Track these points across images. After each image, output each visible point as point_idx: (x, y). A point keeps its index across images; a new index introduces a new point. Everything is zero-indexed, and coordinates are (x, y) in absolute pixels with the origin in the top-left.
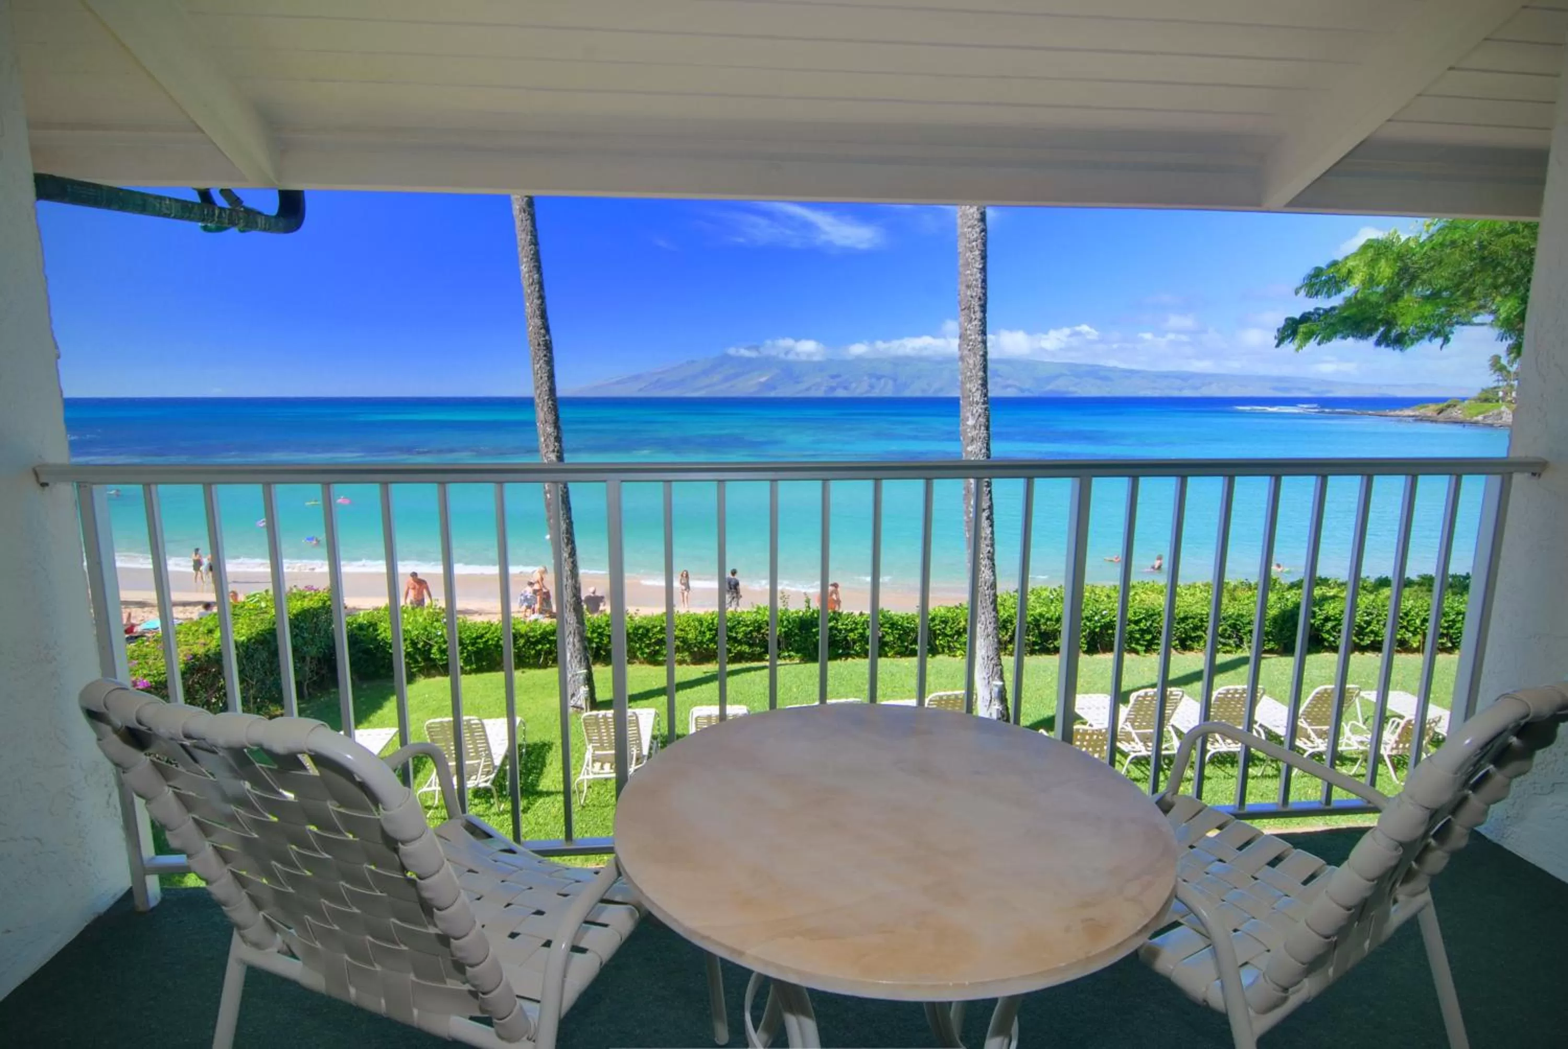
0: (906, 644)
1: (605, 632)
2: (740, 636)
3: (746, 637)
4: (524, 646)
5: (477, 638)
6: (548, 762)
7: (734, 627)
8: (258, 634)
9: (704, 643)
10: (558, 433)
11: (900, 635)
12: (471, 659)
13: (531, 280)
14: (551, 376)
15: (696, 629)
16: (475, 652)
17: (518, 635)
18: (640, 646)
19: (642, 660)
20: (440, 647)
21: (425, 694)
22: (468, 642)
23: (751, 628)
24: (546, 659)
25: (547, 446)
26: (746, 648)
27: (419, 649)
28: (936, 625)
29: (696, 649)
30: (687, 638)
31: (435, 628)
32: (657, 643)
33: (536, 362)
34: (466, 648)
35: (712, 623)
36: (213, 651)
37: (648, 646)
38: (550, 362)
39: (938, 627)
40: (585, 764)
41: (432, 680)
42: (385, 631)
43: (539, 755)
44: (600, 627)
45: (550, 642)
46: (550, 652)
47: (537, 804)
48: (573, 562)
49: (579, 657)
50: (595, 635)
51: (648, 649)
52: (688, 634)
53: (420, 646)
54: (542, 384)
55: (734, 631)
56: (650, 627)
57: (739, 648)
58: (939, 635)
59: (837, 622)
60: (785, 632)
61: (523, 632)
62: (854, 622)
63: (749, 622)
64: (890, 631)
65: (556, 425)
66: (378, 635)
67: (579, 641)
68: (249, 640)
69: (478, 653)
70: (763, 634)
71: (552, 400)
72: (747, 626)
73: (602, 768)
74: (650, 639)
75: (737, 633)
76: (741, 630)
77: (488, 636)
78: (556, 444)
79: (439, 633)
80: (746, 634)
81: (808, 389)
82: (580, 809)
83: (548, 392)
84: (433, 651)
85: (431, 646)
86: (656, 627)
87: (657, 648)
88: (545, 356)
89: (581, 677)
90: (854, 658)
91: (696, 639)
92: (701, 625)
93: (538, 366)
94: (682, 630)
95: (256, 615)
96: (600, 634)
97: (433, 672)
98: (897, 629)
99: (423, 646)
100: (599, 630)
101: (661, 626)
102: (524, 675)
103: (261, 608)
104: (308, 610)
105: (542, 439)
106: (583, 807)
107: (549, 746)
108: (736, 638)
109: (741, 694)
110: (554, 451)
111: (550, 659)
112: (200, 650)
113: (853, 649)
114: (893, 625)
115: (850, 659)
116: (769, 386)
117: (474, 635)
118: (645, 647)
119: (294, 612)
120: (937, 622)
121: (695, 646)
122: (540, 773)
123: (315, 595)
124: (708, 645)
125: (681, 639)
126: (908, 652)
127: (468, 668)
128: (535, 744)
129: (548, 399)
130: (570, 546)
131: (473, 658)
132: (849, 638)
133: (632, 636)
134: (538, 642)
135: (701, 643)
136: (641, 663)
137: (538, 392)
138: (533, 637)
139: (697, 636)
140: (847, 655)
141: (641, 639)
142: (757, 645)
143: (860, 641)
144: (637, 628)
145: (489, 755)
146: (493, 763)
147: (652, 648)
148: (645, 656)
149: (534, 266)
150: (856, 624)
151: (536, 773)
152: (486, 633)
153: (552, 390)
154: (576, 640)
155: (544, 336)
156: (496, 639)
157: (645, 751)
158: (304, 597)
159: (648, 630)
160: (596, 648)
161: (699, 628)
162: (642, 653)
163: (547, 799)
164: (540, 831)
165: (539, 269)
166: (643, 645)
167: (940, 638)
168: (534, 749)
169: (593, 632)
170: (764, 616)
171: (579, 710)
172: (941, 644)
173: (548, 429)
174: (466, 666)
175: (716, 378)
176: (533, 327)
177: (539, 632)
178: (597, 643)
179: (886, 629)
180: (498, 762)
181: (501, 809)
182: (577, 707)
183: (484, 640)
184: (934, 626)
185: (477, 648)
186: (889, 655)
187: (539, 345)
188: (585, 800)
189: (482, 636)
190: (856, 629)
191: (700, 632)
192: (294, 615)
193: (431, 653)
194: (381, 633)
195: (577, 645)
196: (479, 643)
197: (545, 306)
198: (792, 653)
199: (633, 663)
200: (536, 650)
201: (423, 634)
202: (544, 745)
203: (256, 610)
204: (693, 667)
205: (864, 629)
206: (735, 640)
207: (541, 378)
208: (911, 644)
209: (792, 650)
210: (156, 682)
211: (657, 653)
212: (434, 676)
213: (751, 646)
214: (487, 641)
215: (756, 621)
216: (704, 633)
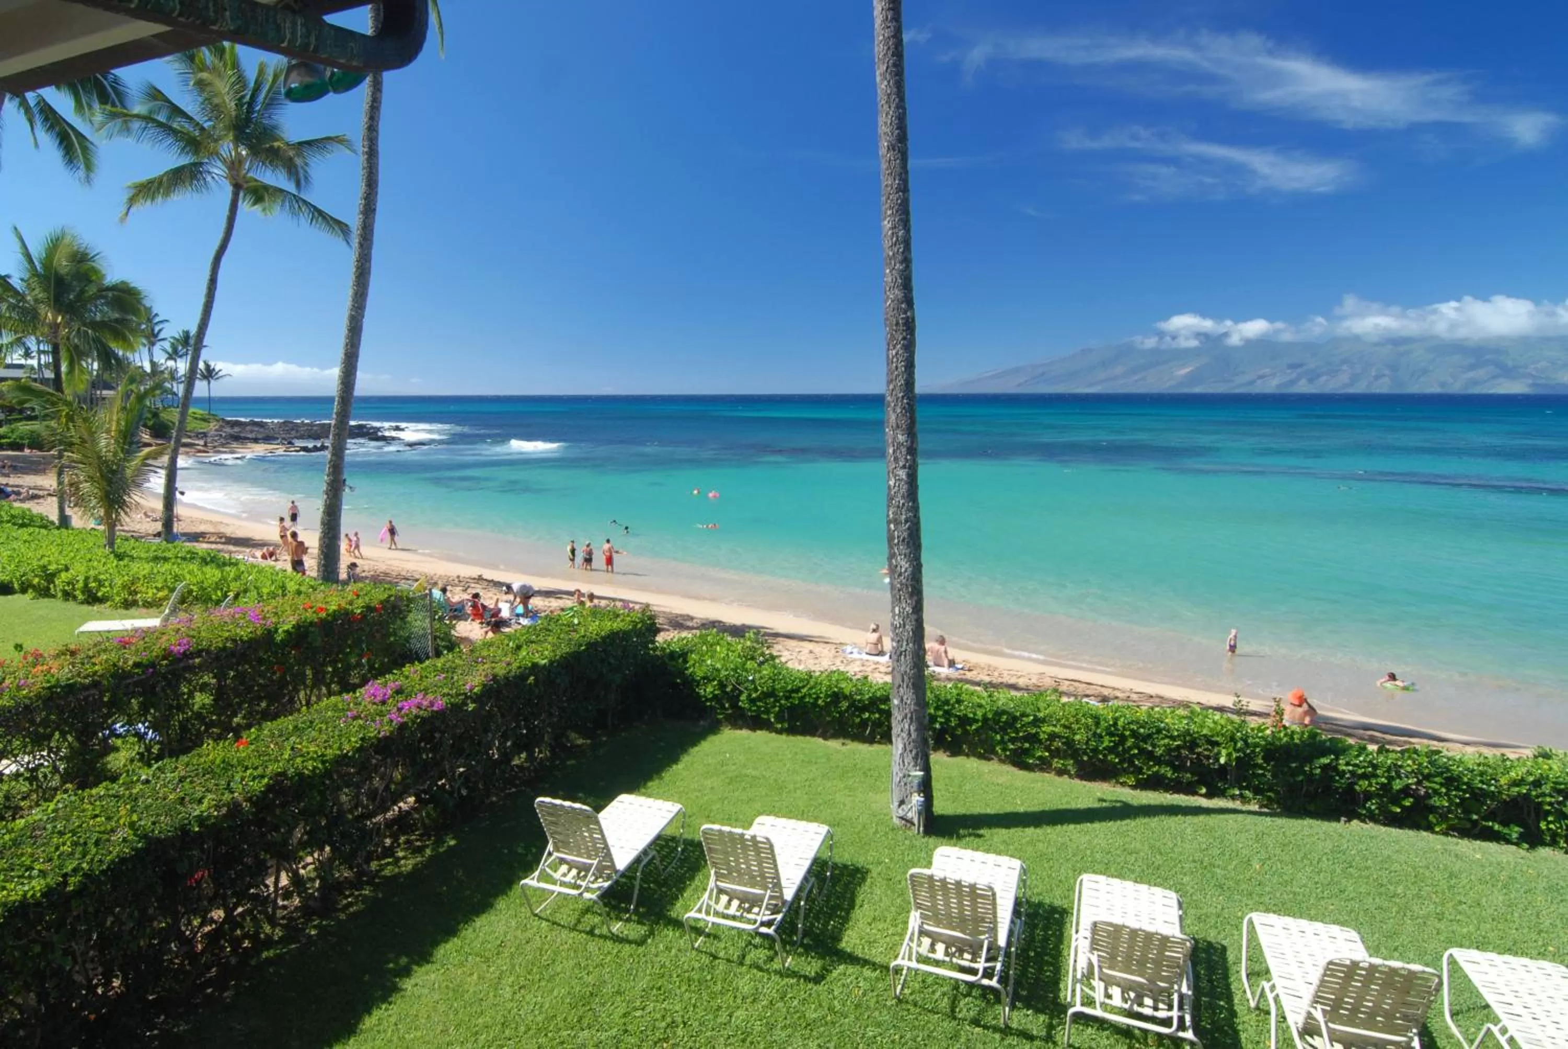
0: (1475, 817)
1: (953, 711)
2: (1159, 751)
3: (1170, 755)
4: (846, 711)
5: (793, 691)
6: (858, 902)
7: (1150, 736)
8: (562, 656)
9: (1101, 752)
10: (912, 443)
11: (1463, 800)
12: (784, 716)
13: (894, 239)
14: (910, 366)
15: (1087, 727)
16: (788, 708)
17: (840, 696)
18: (1002, 738)
19: (1003, 757)
20: (750, 695)
21: (726, 753)
22: (781, 694)
23: (1179, 743)
24: (872, 731)
25: (896, 459)
26: (1167, 772)
27: (727, 693)
28: (1543, 795)
29: (1085, 758)
30: (1073, 740)
31: (746, 671)
32: (1026, 738)
33: (891, 347)
34: (778, 701)
35: (1115, 724)
36: (513, 674)
37: (1012, 741)
38: (909, 347)
39: (1548, 799)
40: (908, 937)
41: (738, 732)
42: (694, 665)
43: (846, 885)
44: (947, 702)
45: (881, 712)
46: (878, 724)
47: (835, 974)
48: (917, 620)
49: (914, 752)
50: (941, 713)
51: (1013, 744)
52: (1075, 734)
53: (728, 689)
54: (897, 376)
55: (1149, 742)
56: (1018, 714)
57: (1156, 769)
58: (1548, 813)
59: (1337, 759)
60: (1238, 758)
61: (847, 692)
62: (1371, 764)
63: (1176, 733)
64: (1444, 790)
65: (911, 432)
66: (687, 669)
67: (916, 730)
68: (551, 662)
69: (793, 708)
70: (1199, 754)
71: (908, 398)
72: (1173, 738)
73: (932, 949)
74: (1017, 732)
75: (1154, 746)
76: (1162, 742)
77: (804, 691)
78: (909, 457)
79: (751, 678)
80: (1169, 750)
81: (1252, 383)
82: (894, 1002)
83: (903, 387)
84: (742, 698)
85: (741, 692)
86: (1028, 716)
87: (1027, 745)
88: (904, 338)
89: (916, 781)
90: (1363, 821)
91: (1087, 743)
92: (1097, 724)
93: (894, 352)
94: (1065, 727)
95: (566, 632)
96: (947, 713)
97: (740, 722)
98: (1457, 789)
99: (732, 691)
100: (946, 708)
101: (1035, 716)
102: (844, 748)
103: (574, 625)
104: (618, 633)
105: (891, 451)
106: (900, 1001)
107: (862, 873)
108: (1151, 753)
109: (1161, 854)
110: (904, 467)
111: (879, 734)
112: (500, 670)
113: (1364, 807)
114: (1452, 781)
115: (1355, 822)
116: (1193, 378)
117: (789, 687)
118: (1009, 741)
119: (603, 633)
120: (1546, 789)
121: (1085, 753)
122: (846, 919)
123: (628, 615)
124: (1105, 756)
125: (1064, 740)
126: (1476, 831)
127: (779, 726)
128: (845, 867)
129: (903, 397)
130: (915, 598)
131: (786, 715)
132: (1357, 788)
133: (990, 723)
134: (864, 709)
135: (1095, 750)
136: (1002, 761)
137: (891, 387)
138: (860, 701)
139: (1089, 740)
140: (1351, 815)
141: (1003, 730)
142: (1187, 770)
143: (1378, 796)
144: (999, 713)
145: (778, 885)
146: (781, 896)
147: (1019, 744)
148: (1008, 753)
149: (900, 220)
150: (1375, 767)
151: (840, 917)
152: (803, 687)
153: (909, 384)
154: (912, 728)
155: (905, 313)
156: (814, 696)
157: (1002, 941)
158: (618, 616)
159: (1015, 719)
160: (940, 730)
161: (1093, 728)
162: (1004, 750)
163: (851, 969)
164: (833, 1023)
165: (905, 222)
166: (1006, 737)
167: (1550, 818)
168: (842, 874)
169: (937, 708)
170: (1202, 727)
171: (909, 825)
172: (1549, 829)
173: (900, 437)
174: (778, 723)
175: (1119, 370)
176: (893, 301)
177: (867, 697)
178: (941, 723)
179: (1437, 787)
180: (789, 895)
181: (787, 965)
182: (907, 821)
183: (800, 695)
184: (1537, 797)
185: (791, 703)
186: (1437, 829)
187: (897, 324)
188: (902, 989)
189: (798, 690)
190: (1375, 776)
191: (1095, 734)
192: (602, 638)
193: (739, 701)
194: (690, 667)
195: (914, 735)
196: (794, 698)
197: (911, 272)
198: (1247, 793)
199: (989, 759)
200: (862, 719)
201: (733, 676)
202: (857, 870)
203: (569, 626)
204: (1077, 782)
205: (1390, 779)
206: (1150, 755)
207: (897, 368)
208: (1486, 819)
209: (1247, 788)
210: (452, 704)
211: (1026, 752)
212: (741, 729)
213: (1175, 769)
214: (803, 697)
215: (1187, 732)
216: (1101, 736)
